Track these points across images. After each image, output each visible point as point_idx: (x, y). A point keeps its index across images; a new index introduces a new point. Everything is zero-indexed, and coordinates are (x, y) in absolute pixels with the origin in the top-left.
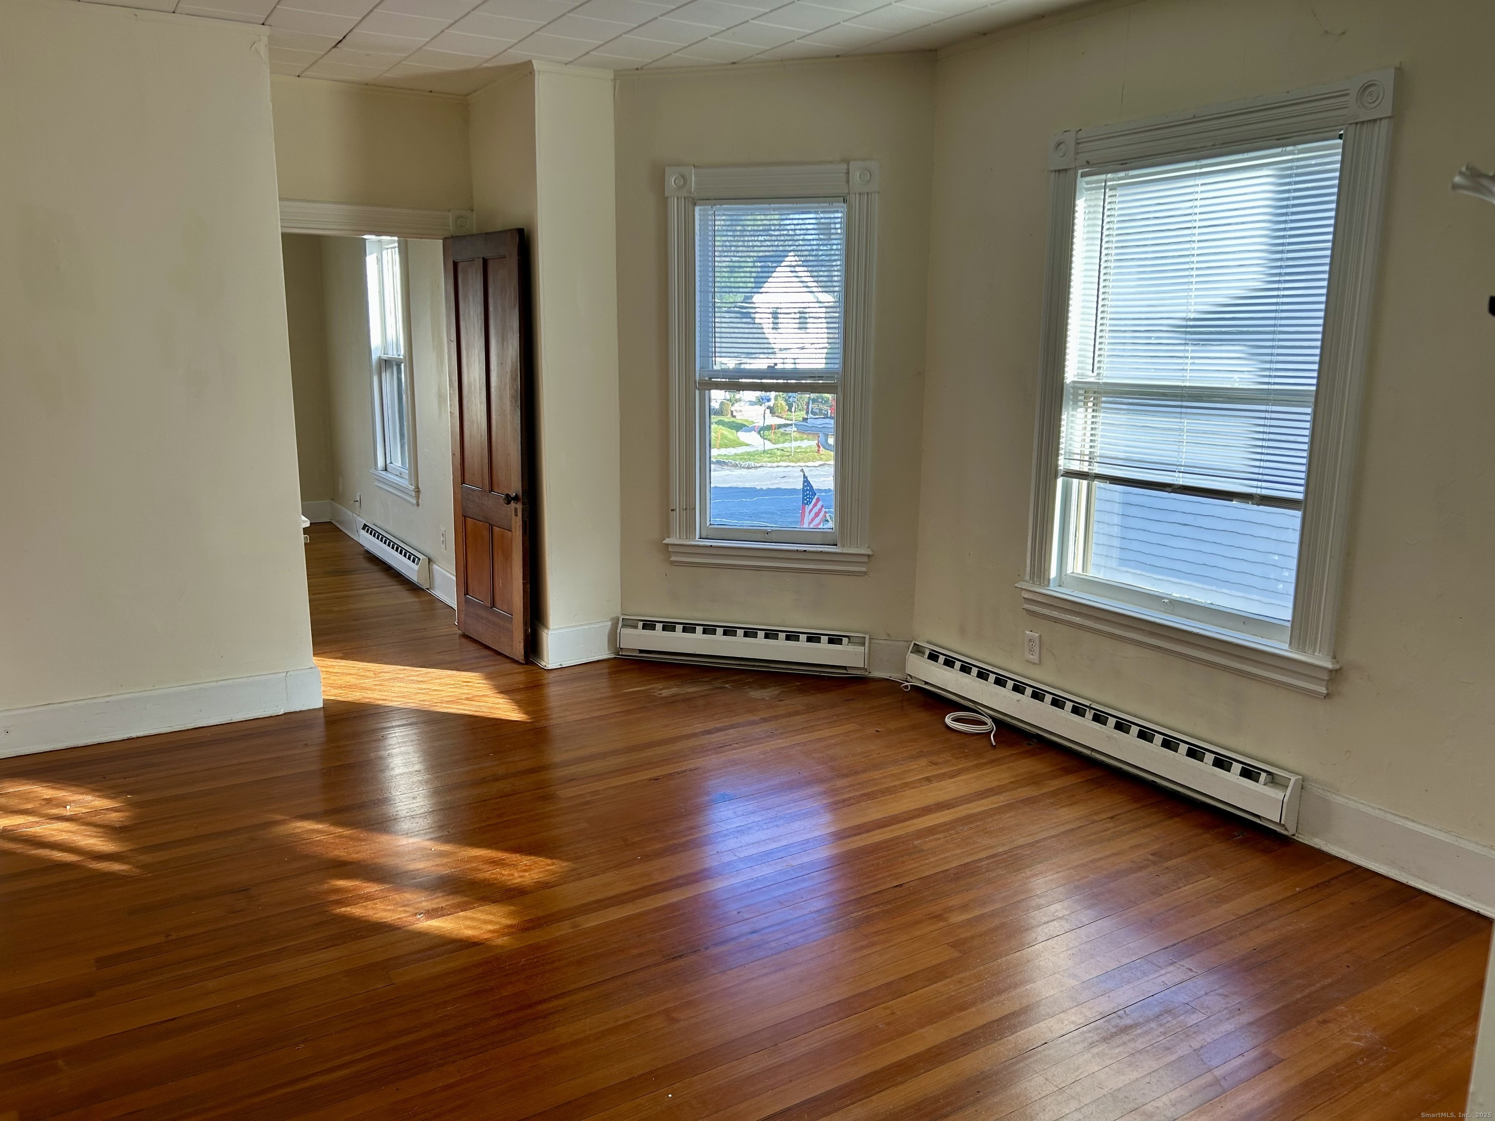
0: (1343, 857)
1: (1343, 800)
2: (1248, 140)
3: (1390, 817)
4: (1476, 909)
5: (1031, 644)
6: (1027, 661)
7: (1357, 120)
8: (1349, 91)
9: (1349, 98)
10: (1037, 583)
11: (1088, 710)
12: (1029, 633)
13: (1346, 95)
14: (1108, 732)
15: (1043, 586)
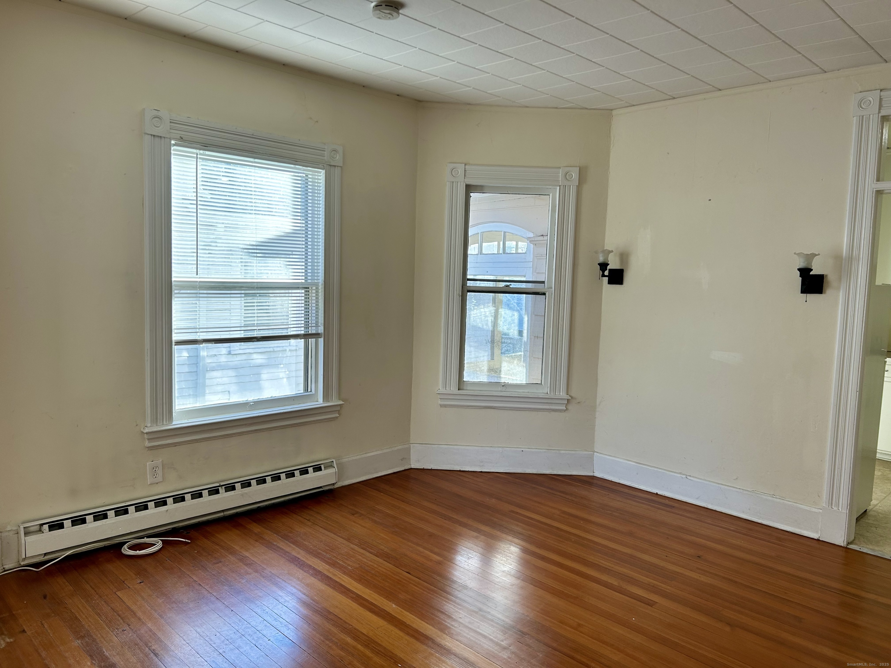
0: (349, 483)
1: (346, 459)
2: (277, 156)
3: (363, 456)
4: (393, 472)
5: (154, 470)
6: (151, 484)
7: (330, 164)
8: (326, 150)
9: (325, 153)
10: (160, 424)
11: (220, 488)
12: (151, 463)
13: (325, 151)
14: (240, 492)
15: (167, 425)
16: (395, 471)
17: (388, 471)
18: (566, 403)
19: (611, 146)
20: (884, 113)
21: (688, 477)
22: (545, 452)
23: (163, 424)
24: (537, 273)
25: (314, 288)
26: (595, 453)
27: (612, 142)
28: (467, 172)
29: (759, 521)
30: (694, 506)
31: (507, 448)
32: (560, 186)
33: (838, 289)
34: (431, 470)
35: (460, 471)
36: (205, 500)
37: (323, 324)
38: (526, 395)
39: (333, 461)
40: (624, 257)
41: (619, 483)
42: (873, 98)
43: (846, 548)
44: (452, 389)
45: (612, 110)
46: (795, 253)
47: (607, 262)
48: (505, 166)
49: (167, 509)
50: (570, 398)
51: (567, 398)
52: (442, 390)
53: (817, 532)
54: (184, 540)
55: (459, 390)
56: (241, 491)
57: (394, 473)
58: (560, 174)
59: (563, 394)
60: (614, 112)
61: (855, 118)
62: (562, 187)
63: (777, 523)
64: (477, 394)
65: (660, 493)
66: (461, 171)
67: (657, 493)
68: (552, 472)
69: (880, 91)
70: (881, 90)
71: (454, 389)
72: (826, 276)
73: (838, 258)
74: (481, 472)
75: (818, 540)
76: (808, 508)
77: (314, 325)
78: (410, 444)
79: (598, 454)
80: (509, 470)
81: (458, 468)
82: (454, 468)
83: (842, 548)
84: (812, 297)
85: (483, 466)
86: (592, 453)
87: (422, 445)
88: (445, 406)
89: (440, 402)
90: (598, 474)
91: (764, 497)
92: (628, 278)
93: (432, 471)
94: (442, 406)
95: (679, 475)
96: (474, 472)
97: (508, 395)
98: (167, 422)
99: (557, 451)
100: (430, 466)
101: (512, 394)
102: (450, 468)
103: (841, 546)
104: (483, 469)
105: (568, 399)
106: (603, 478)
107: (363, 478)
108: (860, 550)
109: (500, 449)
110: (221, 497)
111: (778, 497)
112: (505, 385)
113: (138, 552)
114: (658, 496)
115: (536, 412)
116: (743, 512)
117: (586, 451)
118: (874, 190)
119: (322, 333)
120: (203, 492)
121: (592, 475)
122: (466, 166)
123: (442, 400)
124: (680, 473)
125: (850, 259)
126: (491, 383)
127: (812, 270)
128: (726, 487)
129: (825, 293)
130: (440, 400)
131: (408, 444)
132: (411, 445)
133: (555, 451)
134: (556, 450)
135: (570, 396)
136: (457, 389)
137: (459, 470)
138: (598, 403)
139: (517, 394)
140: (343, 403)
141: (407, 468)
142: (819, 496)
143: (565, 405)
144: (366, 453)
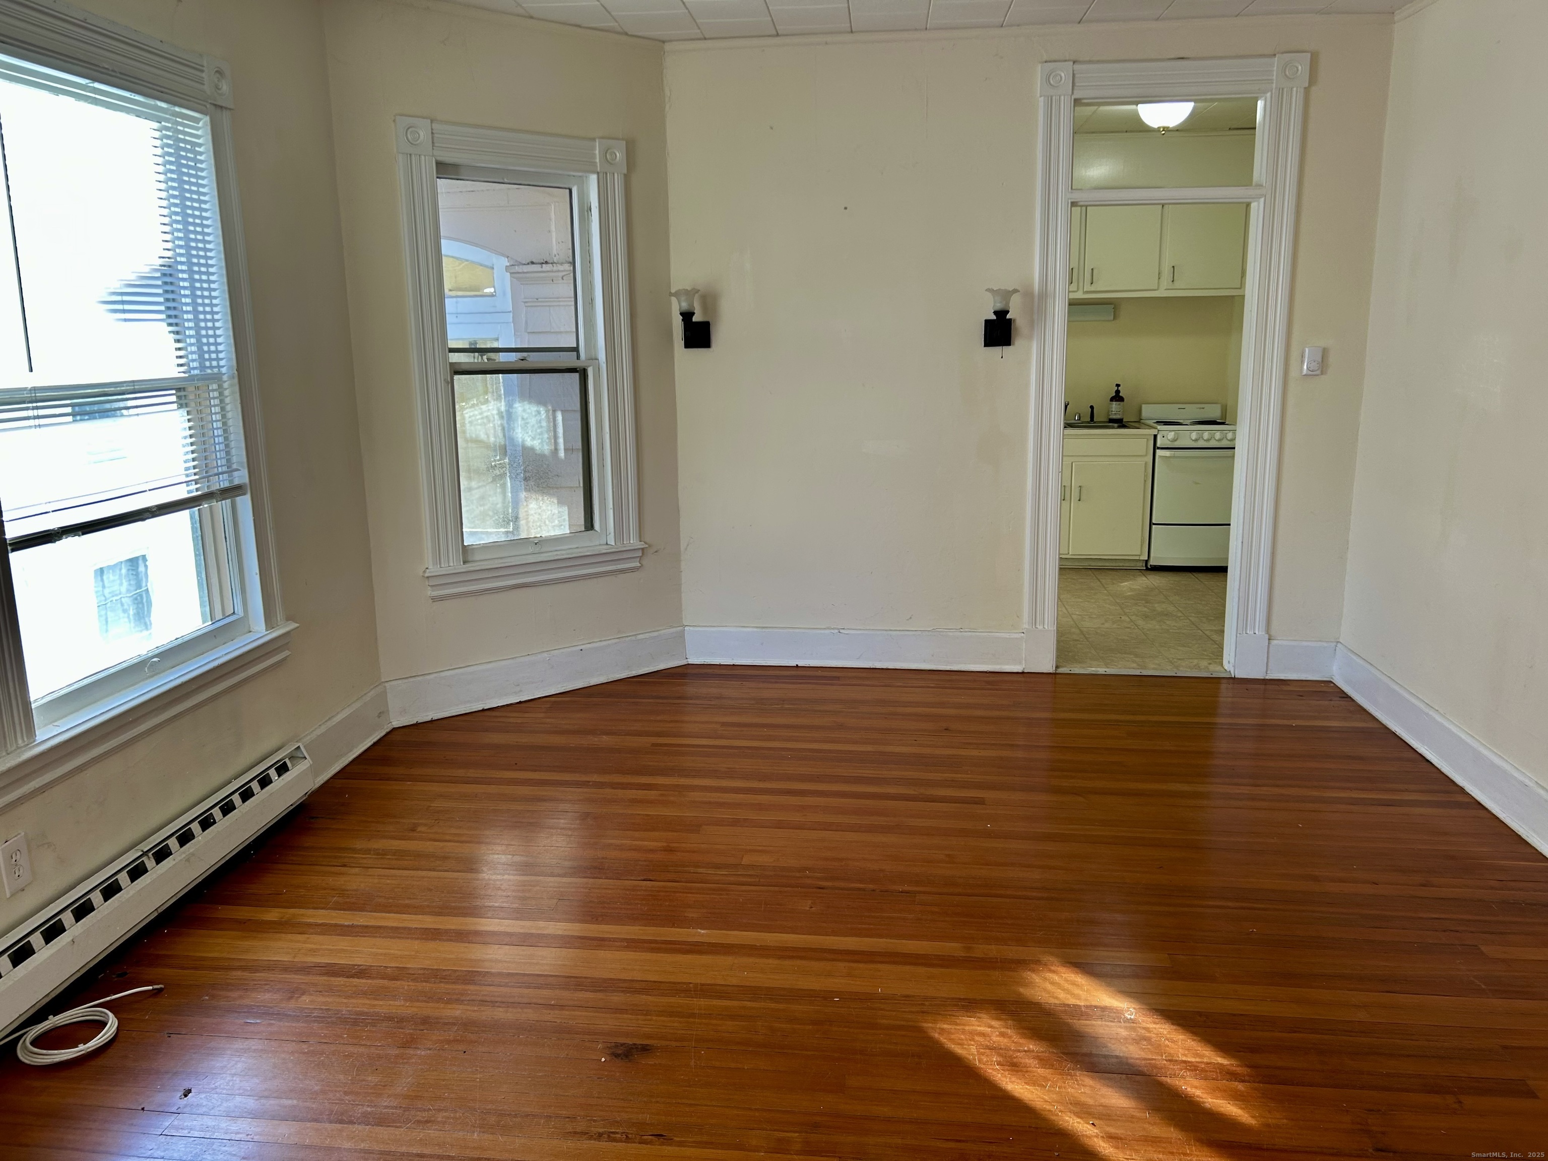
5: (14, 860)
6: (12, 895)
7: (215, 103)
8: (204, 69)
9: (204, 75)
10: (13, 749)
11: (144, 859)
12: (5, 847)
13: (202, 71)
14: (184, 856)
15: (28, 746)
16: (375, 740)
17: (365, 743)
18: (641, 555)
19: (667, 107)
20: (1077, 95)
21: (841, 631)
22: (616, 643)
23: (18, 748)
24: (528, 333)
25: (215, 386)
26: (686, 628)
27: (667, 99)
28: (435, 135)
29: (948, 668)
30: (862, 670)
31: (556, 651)
32: (598, 173)
33: (1030, 338)
34: (432, 721)
35: (483, 710)
36: (131, 893)
37: (246, 465)
38: (580, 552)
39: (299, 747)
40: (710, 299)
41: (734, 665)
42: (1064, 73)
43: (1055, 674)
44: (452, 564)
45: (664, 42)
46: (988, 290)
47: (692, 310)
48: (538, 133)
49: (71, 939)
50: (647, 546)
51: (642, 547)
52: (433, 570)
53: (1020, 663)
54: (150, 988)
55: (464, 562)
56: (184, 853)
57: (375, 744)
58: (595, 150)
59: (633, 542)
60: (667, 47)
61: (1042, 98)
62: (601, 175)
63: (969, 664)
64: (500, 566)
65: (801, 663)
66: (423, 135)
67: (797, 665)
68: (629, 673)
69: (1072, 63)
70: (1074, 62)
71: (454, 564)
72: (1014, 320)
73: (1028, 294)
74: (520, 702)
75: (1023, 673)
76: (1007, 635)
77: (225, 469)
78: (384, 684)
79: (691, 628)
80: (563, 688)
81: (479, 706)
82: (472, 708)
83: (1051, 676)
84: (996, 351)
85: (521, 691)
86: (681, 628)
87: (406, 681)
88: (441, 598)
89: (431, 593)
90: (693, 660)
91: (951, 634)
92: (718, 336)
93: (434, 722)
94: (434, 599)
95: (827, 632)
96: (507, 705)
97: (552, 559)
98: (25, 739)
99: (633, 638)
100: (427, 716)
101: (557, 555)
102: (465, 709)
103: (1050, 673)
104: (521, 697)
105: (643, 549)
106: (705, 663)
107: (335, 769)
108: (1070, 672)
109: (545, 655)
110: (155, 876)
111: (967, 630)
112: (539, 542)
113: (81, 1047)
114: (799, 669)
115: (595, 579)
116: (924, 661)
117: (672, 627)
118: (1069, 201)
119: (245, 484)
120: (118, 876)
121: (687, 663)
122: (433, 125)
123: (434, 588)
124: (829, 628)
125: (1044, 296)
126: (512, 542)
127: (1008, 312)
128: (898, 633)
129: (1014, 344)
130: (429, 588)
131: (380, 684)
132: (386, 684)
133: (629, 638)
134: (630, 636)
135: (646, 543)
136: (462, 563)
137: (481, 709)
138: (682, 548)
139: (568, 554)
140: (297, 625)
141: (388, 730)
142: (1018, 617)
143: (638, 559)
144: (329, 719)
